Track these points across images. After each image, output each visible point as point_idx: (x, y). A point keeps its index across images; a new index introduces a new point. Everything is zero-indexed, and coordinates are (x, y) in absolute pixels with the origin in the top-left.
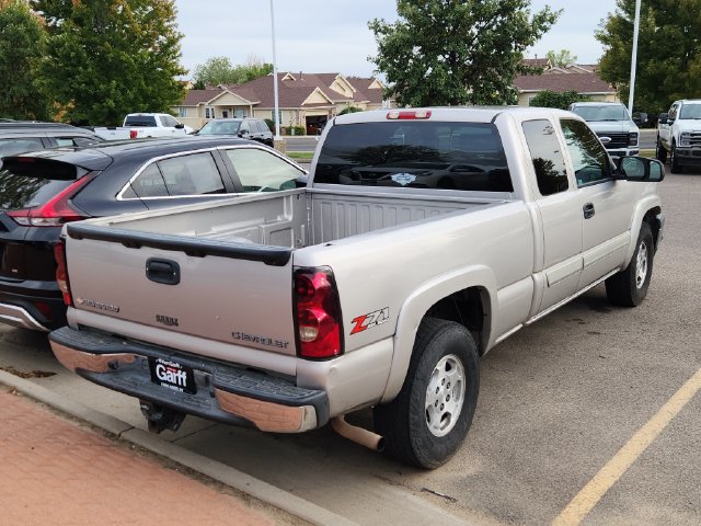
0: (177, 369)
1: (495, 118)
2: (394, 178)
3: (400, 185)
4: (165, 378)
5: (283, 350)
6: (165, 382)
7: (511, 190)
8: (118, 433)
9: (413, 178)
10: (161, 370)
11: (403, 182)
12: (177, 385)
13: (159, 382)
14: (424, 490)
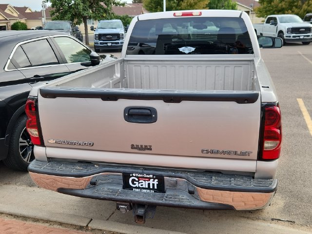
0: (150, 178)
1: (241, 14)
2: (181, 49)
3: (184, 54)
4: (137, 185)
5: (247, 157)
6: (136, 188)
7: (253, 53)
8: (85, 225)
9: (193, 49)
10: (133, 181)
11: (187, 52)
12: (149, 188)
13: (131, 188)
14: (273, 220)
